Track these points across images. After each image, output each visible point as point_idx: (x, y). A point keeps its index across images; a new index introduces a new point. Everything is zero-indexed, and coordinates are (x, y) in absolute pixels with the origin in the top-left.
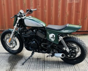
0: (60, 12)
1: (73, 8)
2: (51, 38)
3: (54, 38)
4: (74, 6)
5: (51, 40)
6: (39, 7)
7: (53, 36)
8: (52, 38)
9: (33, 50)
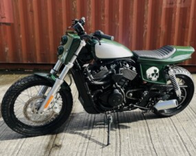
1: (175, 17)
2: (151, 77)
4: (177, 14)
6: (104, 16)
7: (155, 71)
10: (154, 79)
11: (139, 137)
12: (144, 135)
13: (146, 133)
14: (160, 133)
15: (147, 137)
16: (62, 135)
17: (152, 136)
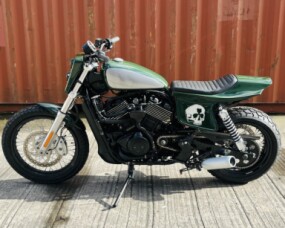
0: (196, 47)
1: (235, 35)
3: (202, 116)
4: (239, 29)
5: (192, 122)
6: (133, 35)
7: (199, 111)
8: (195, 116)
9: (131, 161)
10: (198, 122)
11: (181, 205)
12: (189, 203)
13: (192, 200)
14: (211, 200)
15: (193, 205)
16: (70, 203)
17: (200, 204)
